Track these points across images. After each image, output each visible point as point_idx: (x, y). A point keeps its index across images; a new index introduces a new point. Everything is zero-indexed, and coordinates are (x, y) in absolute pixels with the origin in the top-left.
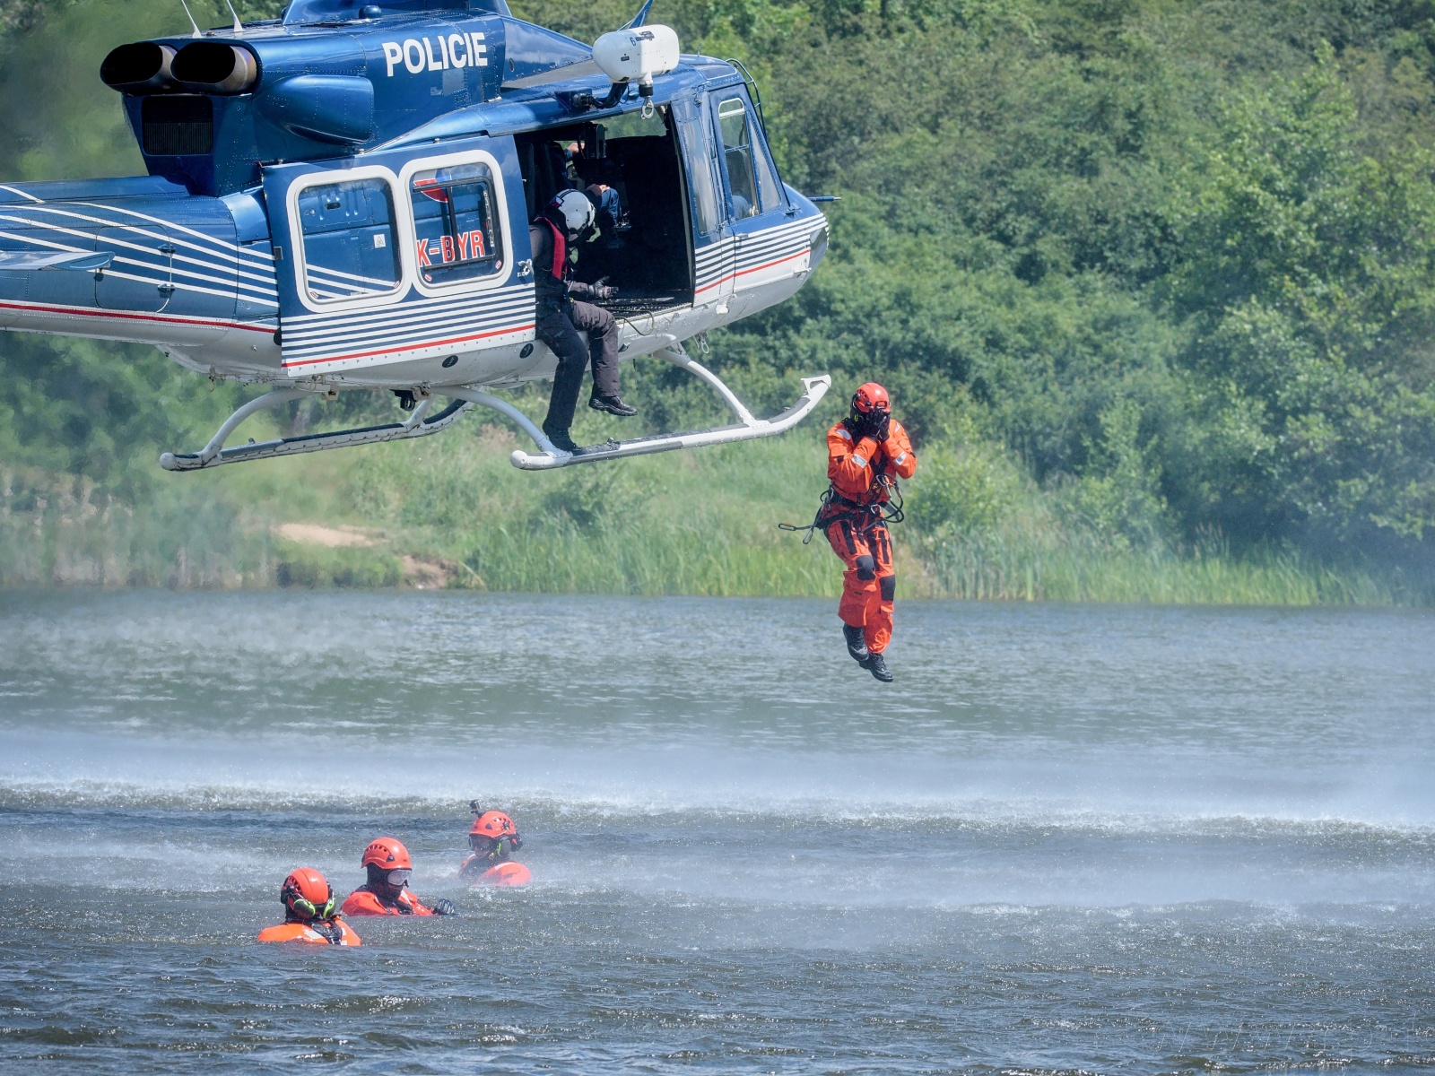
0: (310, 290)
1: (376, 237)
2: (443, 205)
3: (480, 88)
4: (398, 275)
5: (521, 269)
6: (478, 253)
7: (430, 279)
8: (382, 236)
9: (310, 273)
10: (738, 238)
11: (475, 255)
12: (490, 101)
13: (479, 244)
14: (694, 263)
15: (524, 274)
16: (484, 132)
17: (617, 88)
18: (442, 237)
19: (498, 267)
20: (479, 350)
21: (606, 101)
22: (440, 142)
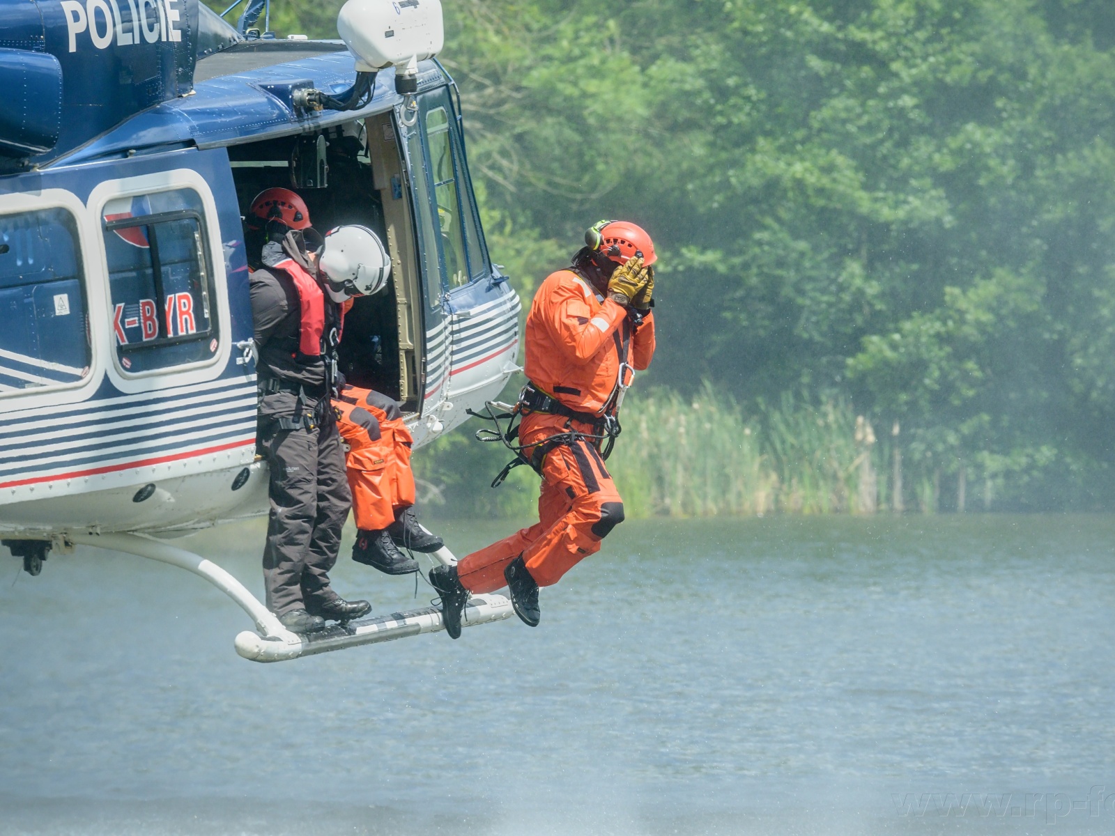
1: (57, 298)
5: (241, 353)
6: (187, 325)
7: (128, 364)
8: (65, 297)
10: (455, 318)
11: (182, 331)
12: (184, 95)
13: (187, 313)
14: (425, 352)
15: (244, 360)
16: (190, 143)
17: (365, 81)
18: (141, 301)
19: (212, 349)
20: (185, 477)
21: (347, 100)
22: (135, 154)
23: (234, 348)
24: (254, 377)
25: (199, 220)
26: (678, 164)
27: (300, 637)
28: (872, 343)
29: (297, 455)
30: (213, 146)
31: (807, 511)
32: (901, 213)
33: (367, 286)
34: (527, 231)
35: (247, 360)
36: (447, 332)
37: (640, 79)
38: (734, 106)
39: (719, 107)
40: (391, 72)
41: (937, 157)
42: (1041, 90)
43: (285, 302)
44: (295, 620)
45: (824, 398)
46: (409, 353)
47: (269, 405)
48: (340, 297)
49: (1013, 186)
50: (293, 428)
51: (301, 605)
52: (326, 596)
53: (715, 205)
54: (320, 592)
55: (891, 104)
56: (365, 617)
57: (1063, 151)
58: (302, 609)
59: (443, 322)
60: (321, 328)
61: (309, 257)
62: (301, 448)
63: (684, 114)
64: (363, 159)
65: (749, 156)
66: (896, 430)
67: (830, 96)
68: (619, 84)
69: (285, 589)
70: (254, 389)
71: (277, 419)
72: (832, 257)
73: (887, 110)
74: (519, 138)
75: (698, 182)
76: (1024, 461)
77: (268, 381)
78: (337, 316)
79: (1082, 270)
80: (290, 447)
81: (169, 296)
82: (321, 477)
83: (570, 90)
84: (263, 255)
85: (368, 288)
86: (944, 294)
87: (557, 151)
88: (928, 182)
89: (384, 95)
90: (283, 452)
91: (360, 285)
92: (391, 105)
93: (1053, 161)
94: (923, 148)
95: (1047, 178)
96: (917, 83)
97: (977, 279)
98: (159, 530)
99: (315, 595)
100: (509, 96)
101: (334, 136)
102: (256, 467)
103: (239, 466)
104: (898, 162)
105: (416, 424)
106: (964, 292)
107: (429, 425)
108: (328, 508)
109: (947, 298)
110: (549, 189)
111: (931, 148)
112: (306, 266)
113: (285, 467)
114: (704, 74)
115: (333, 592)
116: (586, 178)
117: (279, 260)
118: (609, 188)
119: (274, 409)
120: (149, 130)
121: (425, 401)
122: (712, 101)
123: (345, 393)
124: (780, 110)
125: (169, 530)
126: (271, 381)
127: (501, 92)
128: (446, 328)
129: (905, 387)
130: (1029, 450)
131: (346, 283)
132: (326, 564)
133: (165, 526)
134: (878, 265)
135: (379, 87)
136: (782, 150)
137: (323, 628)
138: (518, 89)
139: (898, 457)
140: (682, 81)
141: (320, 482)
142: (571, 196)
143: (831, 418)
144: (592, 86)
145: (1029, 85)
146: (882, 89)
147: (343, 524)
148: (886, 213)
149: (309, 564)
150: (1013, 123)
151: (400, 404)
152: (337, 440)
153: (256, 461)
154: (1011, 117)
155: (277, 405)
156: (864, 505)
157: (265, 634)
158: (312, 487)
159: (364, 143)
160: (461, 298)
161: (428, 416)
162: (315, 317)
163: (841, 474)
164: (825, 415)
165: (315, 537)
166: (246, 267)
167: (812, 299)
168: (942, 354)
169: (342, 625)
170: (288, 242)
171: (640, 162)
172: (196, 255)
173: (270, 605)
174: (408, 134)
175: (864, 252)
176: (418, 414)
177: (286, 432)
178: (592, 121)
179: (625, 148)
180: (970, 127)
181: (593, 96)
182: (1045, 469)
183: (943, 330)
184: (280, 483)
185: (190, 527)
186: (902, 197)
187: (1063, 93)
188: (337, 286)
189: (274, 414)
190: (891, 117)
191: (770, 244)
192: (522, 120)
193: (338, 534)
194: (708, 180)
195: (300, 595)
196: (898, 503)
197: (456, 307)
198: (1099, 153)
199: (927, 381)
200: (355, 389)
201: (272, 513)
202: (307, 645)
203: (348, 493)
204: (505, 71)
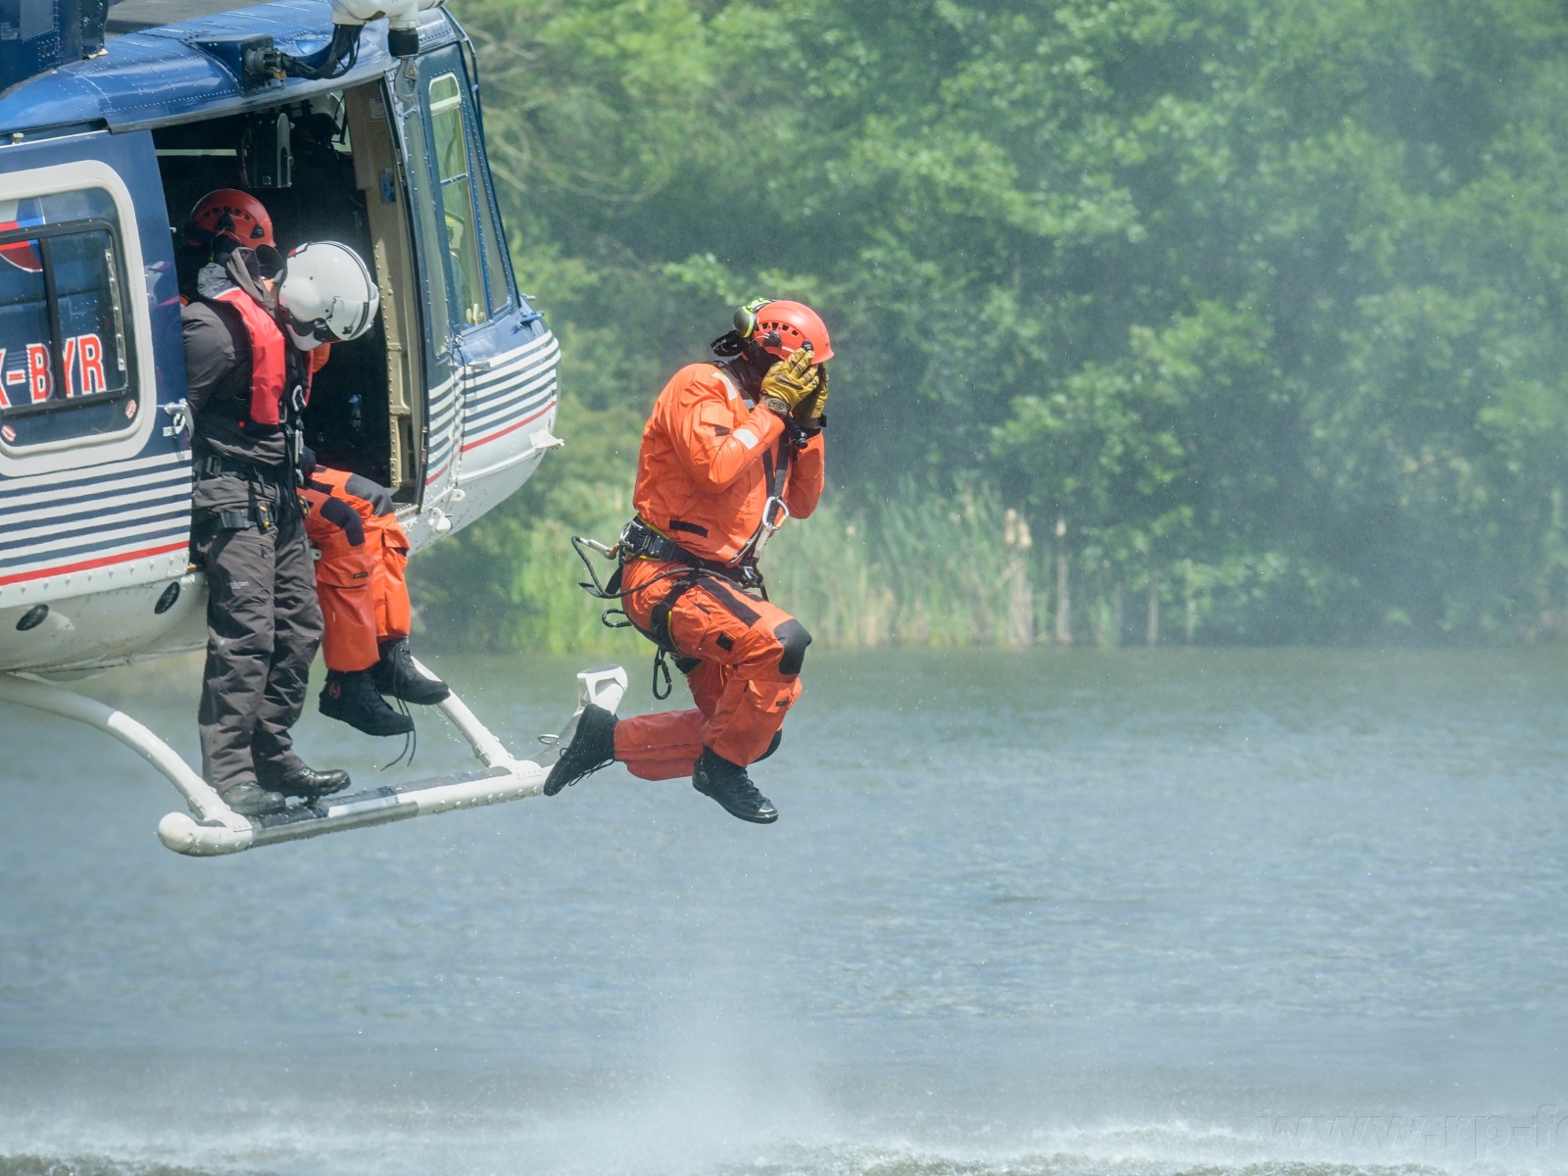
5: (170, 420)
7: (13, 436)
10: (469, 371)
11: (87, 388)
12: (92, 56)
13: (94, 363)
14: (426, 419)
15: (174, 430)
16: (100, 124)
17: (347, 37)
18: (29, 346)
19: (129, 415)
20: (90, 595)
21: (320, 65)
22: (23, 140)
23: (161, 413)
24: (188, 455)
25: (112, 232)
26: (755, 154)
27: (250, 821)
28: (1027, 406)
29: (245, 565)
30: (131, 129)
31: (935, 643)
32: (1070, 224)
33: (346, 328)
34: (542, 247)
35: (178, 430)
36: (457, 391)
37: (701, 32)
38: (835, 72)
39: (813, 74)
40: (382, 26)
41: (1119, 144)
42: (1268, 51)
43: (230, 349)
44: (243, 797)
45: (959, 485)
46: (405, 420)
47: (206, 494)
48: (307, 343)
49: (1226, 186)
50: (241, 526)
51: (250, 776)
52: (287, 763)
53: (807, 212)
54: (278, 758)
55: (1055, 69)
56: (342, 793)
57: (1300, 138)
58: (254, 782)
59: (452, 377)
60: (281, 385)
61: (264, 286)
62: (250, 554)
63: (766, 82)
64: (341, 146)
65: (855, 142)
66: (1061, 529)
67: (971, 58)
68: (672, 41)
69: (230, 753)
70: (188, 471)
71: (218, 514)
72: (972, 284)
73: (1050, 77)
74: (531, 115)
75: (782, 179)
76: (1241, 573)
77: (206, 461)
78: (302, 369)
79: (1325, 304)
80: (235, 554)
81: (69, 340)
82: (280, 596)
83: (603, 48)
84: (199, 282)
85: (347, 331)
86: (1128, 337)
87: (586, 135)
88: (1106, 180)
89: (373, 57)
90: (225, 560)
91: (336, 327)
92: (381, 70)
93: (1284, 152)
94: (1100, 130)
95: (1276, 174)
96: (1091, 40)
97: (1177, 316)
98: (50, 669)
99: (272, 761)
100: (518, 56)
101: (298, 113)
102: (189, 581)
103: (164, 580)
104: (1065, 150)
105: (413, 520)
106: (1158, 335)
107: (431, 521)
108: (292, 638)
109: (1135, 343)
110: (573, 188)
111: (1113, 131)
112: (261, 299)
113: (230, 581)
114: (792, 26)
115: (296, 758)
116: (626, 172)
117: (222, 289)
118: (657, 187)
119: (214, 499)
120: (42, 105)
121: (427, 489)
122: (803, 65)
123: (316, 477)
124: (899, 77)
125: (66, 670)
126: (210, 459)
127: (505, 50)
128: (456, 385)
129: (1074, 468)
130: (1249, 560)
131: (316, 323)
132: (288, 718)
133: (61, 665)
134: (1037, 297)
135: (365, 45)
136: (902, 133)
137: (282, 809)
138: (530, 46)
139: (1063, 571)
140: (762, 37)
141: (278, 603)
142: (604, 197)
143: (971, 511)
144: (634, 41)
145: (1251, 43)
146: (1043, 49)
147: (311, 662)
148: (1048, 223)
149: (262, 718)
150: (1227, 96)
151: (391, 492)
152: (302, 543)
153: (189, 572)
154: (1225, 87)
155: (218, 494)
156: (1016, 635)
157: (201, 816)
158: (268, 610)
159: (339, 124)
160: (477, 343)
161: (431, 510)
162: (272, 370)
163: (984, 592)
164: (962, 508)
165: (272, 679)
166: (177, 299)
167: (945, 344)
168: (1125, 421)
169: (310, 805)
170: (235, 265)
171: (702, 150)
172: (108, 283)
173: (207, 775)
174: (405, 111)
175: (1016, 278)
176: (417, 506)
177: (231, 532)
178: (634, 92)
179: (681, 130)
180: (1167, 101)
181: (636, 55)
182: (1271, 587)
183: (1127, 388)
184: (223, 605)
185: (94, 665)
186: (1071, 199)
187: (1298, 54)
188: (304, 328)
189: (213, 507)
190: (1056, 87)
191: (883, 265)
192: (537, 90)
193: (305, 677)
194: (799, 173)
195: (250, 762)
196: (1063, 634)
197: (469, 355)
198: (1348, 140)
199: (1104, 460)
200: (330, 471)
201: (211, 646)
202: (260, 832)
203: (318, 618)
204: (511, 20)
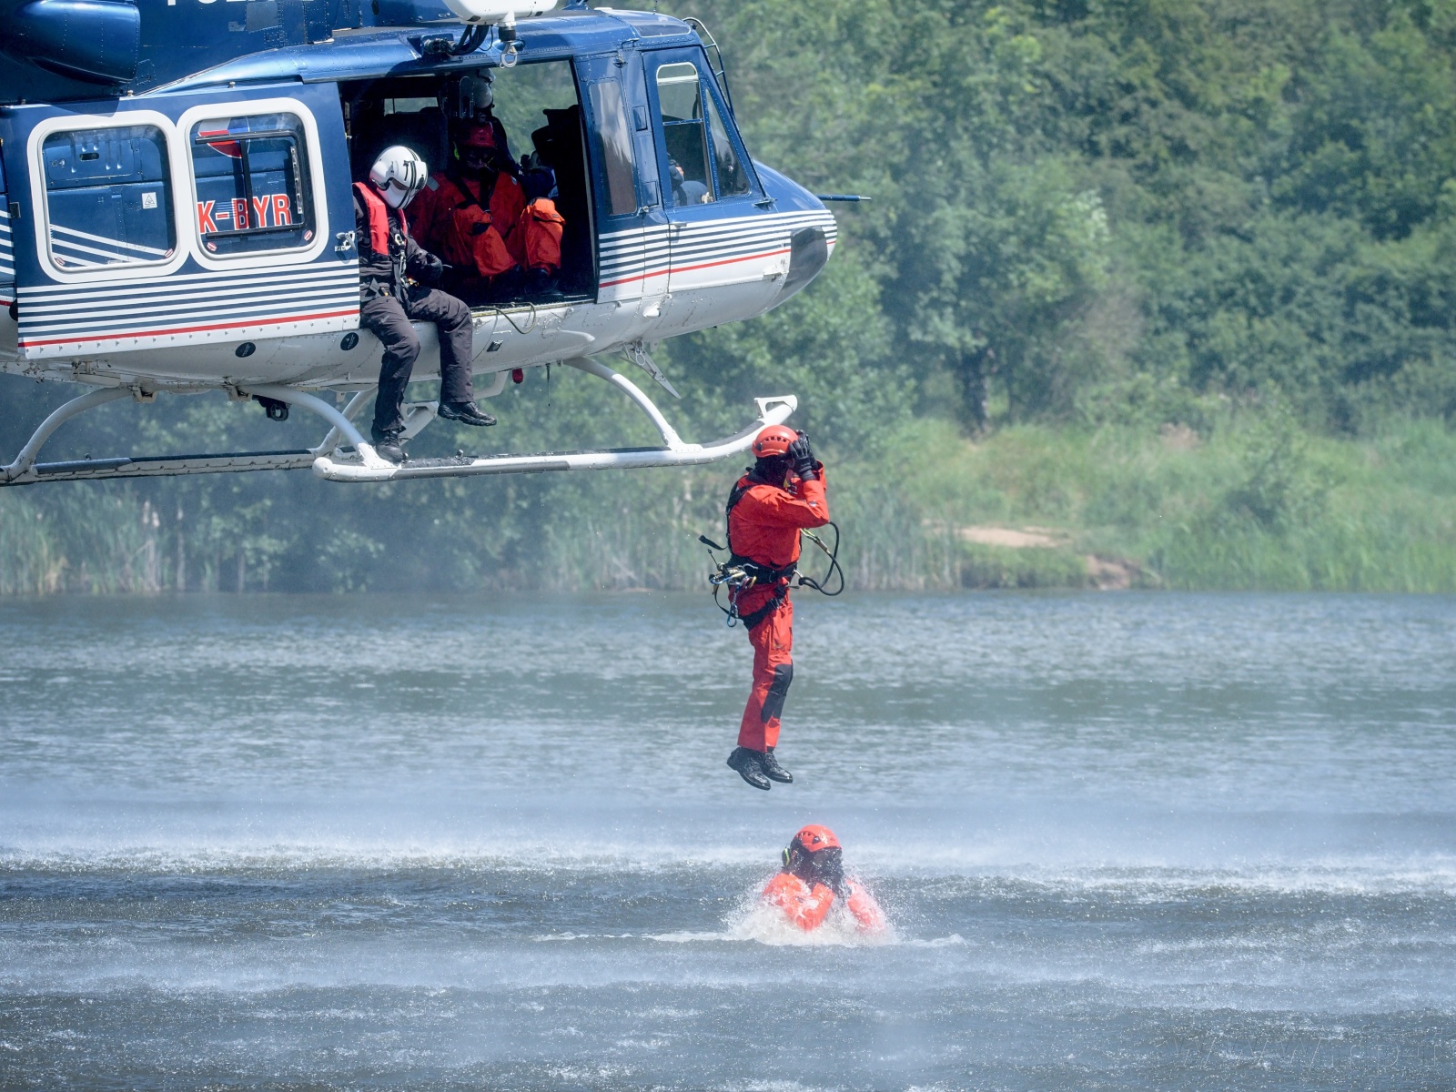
0: (54, 255)
1: (145, 196)
2: (236, 162)
3: (302, 26)
4: (171, 242)
5: (340, 242)
6: (282, 218)
7: (214, 248)
8: (153, 195)
9: (56, 235)
10: (674, 227)
11: (278, 223)
12: (316, 43)
13: (284, 210)
14: (597, 250)
15: (344, 248)
16: (294, 79)
18: (232, 199)
20: (283, 338)
23: (332, 238)
25: (298, 137)
30: (321, 81)
35: (347, 248)
36: (654, 238)
66: (180, 515)
103: (344, 331)
121: (602, 290)
128: (649, 234)
139: (181, 543)
172: (294, 166)
202: (401, 471)
